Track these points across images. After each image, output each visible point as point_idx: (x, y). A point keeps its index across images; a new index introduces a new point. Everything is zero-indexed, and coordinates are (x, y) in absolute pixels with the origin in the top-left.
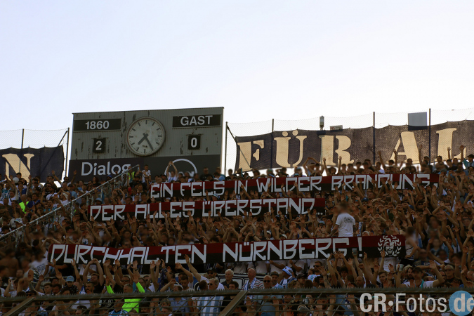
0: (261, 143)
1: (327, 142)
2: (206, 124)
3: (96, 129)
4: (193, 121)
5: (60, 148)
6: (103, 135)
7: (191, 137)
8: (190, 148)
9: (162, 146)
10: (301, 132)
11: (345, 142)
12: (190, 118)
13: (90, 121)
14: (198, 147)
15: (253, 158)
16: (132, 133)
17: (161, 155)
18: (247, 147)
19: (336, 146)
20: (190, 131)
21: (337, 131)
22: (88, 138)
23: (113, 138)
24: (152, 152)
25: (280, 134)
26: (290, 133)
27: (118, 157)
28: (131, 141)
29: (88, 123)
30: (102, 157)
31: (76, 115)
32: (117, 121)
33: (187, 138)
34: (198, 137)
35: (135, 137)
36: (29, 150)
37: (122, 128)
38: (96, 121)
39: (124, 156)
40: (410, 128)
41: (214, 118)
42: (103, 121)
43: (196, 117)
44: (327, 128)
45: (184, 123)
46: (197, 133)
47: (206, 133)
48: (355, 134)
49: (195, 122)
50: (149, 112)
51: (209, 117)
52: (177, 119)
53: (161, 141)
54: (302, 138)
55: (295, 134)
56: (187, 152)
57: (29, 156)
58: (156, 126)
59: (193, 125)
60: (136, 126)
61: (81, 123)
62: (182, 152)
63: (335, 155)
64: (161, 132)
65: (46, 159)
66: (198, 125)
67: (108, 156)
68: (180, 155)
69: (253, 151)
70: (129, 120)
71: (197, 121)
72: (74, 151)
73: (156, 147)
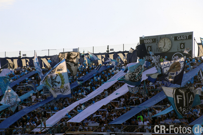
2: (186, 39)
3: (148, 43)
6: (150, 45)
8: (181, 48)
9: (171, 48)
12: (181, 37)
13: (145, 40)
14: (184, 47)
16: (160, 44)
17: (170, 51)
18: (202, 47)
20: (181, 42)
23: (154, 45)
24: (168, 50)
28: (160, 46)
29: (145, 41)
31: (140, 38)
33: (180, 44)
34: (184, 44)
36: (126, 52)
37: (157, 42)
38: (148, 40)
39: (158, 52)
42: (150, 39)
43: (183, 36)
45: (179, 39)
46: (183, 42)
47: (187, 42)
49: (182, 38)
50: (166, 35)
51: (187, 36)
52: (176, 37)
53: (170, 46)
56: (180, 50)
57: (126, 54)
58: (169, 40)
59: (182, 39)
60: (161, 41)
61: (142, 41)
62: (178, 50)
64: (170, 43)
66: (184, 39)
68: (177, 51)
70: (159, 39)
71: (183, 38)
73: (169, 49)
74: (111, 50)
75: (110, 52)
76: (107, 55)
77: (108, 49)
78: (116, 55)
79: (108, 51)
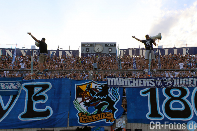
0: (126, 51)
1: (141, 51)
3: (87, 46)
4: (110, 45)
5: (78, 50)
6: (89, 48)
7: (109, 49)
8: (109, 51)
9: (103, 51)
10: (135, 49)
12: (109, 44)
13: (85, 44)
14: (111, 51)
15: (124, 54)
16: (95, 47)
17: (102, 53)
18: (122, 51)
19: (143, 52)
20: (109, 47)
21: (143, 49)
22: (85, 48)
23: (91, 48)
25: (130, 49)
26: (132, 49)
27: (92, 53)
28: (95, 49)
30: (88, 52)
31: (82, 43)
32: (92, 45)
34: (111, 49)
35: (96, 48)
36: (71, 50)
37: (93, 46)
38: (87, 44)
39: (94, 52)
40: (159, 49)
41: (115, 45)
44: (140, 48)
46: (110, 48)
47: (113, 48)
50: (99, 43)
51: (113, 44)
52: (106, 45)
53: (102, 49)
54: (135, 50)
55: (133, 49)
56: (108, 52)
57: (71, 52)
58: (101, 46)
60: (96, 46)
61: (83, 45)
63: (143, 54)
64: (102, 47)
65: (75, 53)
67: (90, 52)
68: (107, 53)
69: (124, 52)
70: (95, 45)
72: (82, 51)
73: (101, 51)
74: (60, 49)
75: (60, 50)
76: (58, 51)
77: (58, 48)
78: (64, 52)
79: (58, 49)
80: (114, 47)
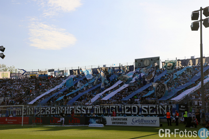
1: (177, 62)
5: (133, 65)
6: (140, 63)
11: (180, 62)
12: (154, 59)
13: (138, 60)
16: (144, 62)
18: (164, 64)
19: (179, 63)
20: (154, 61)
21: (179, 60)
22: (137, 63)
23: (141, 63)
28: (144, 63)
30: (140, 66)
31: (135, 59)
32: (142, 60)
39: (143, 66)
40: (191, 59)
42: (140, 60)
44: (177, 59)
48: (182, 61)
50: (147, 58)
52: (152, 59)
53: (149, 63)
57: (128, 67)
58: (148, 61)
60: (145, 61)
61: (136, 61)
62: (153, 65)
63: (179, 65)
65: (131, 68)
67: (141, 66)
72: (135, 66)
74: (122, 65)
75: (121, 66)
76: (119, 67)
79: (120, 66)
80: (158, 60)
